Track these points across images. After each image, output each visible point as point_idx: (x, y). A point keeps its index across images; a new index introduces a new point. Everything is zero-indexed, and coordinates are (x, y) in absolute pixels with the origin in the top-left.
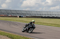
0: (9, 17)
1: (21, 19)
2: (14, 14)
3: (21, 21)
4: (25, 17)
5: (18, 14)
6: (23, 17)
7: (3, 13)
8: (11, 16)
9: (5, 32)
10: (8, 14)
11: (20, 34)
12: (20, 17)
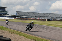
0: (37, 20)
1: (49, 22)
2: (42, 17)
3: (49, 24)
4: (53, 21)
5: (46, 17)
6: (51, 20)
7: (31, 16)
8: (40, 20)
9: (34, 36)
10: (36, 17)
11: (48, 38)
12: (48, 20)
